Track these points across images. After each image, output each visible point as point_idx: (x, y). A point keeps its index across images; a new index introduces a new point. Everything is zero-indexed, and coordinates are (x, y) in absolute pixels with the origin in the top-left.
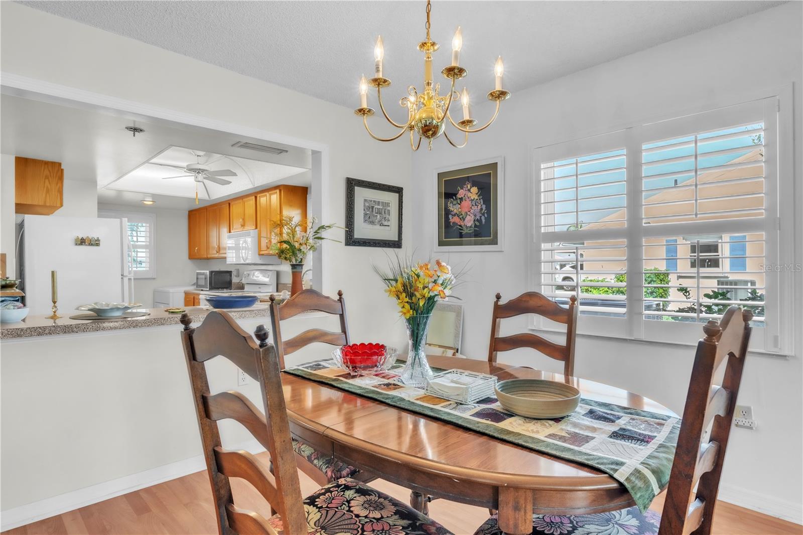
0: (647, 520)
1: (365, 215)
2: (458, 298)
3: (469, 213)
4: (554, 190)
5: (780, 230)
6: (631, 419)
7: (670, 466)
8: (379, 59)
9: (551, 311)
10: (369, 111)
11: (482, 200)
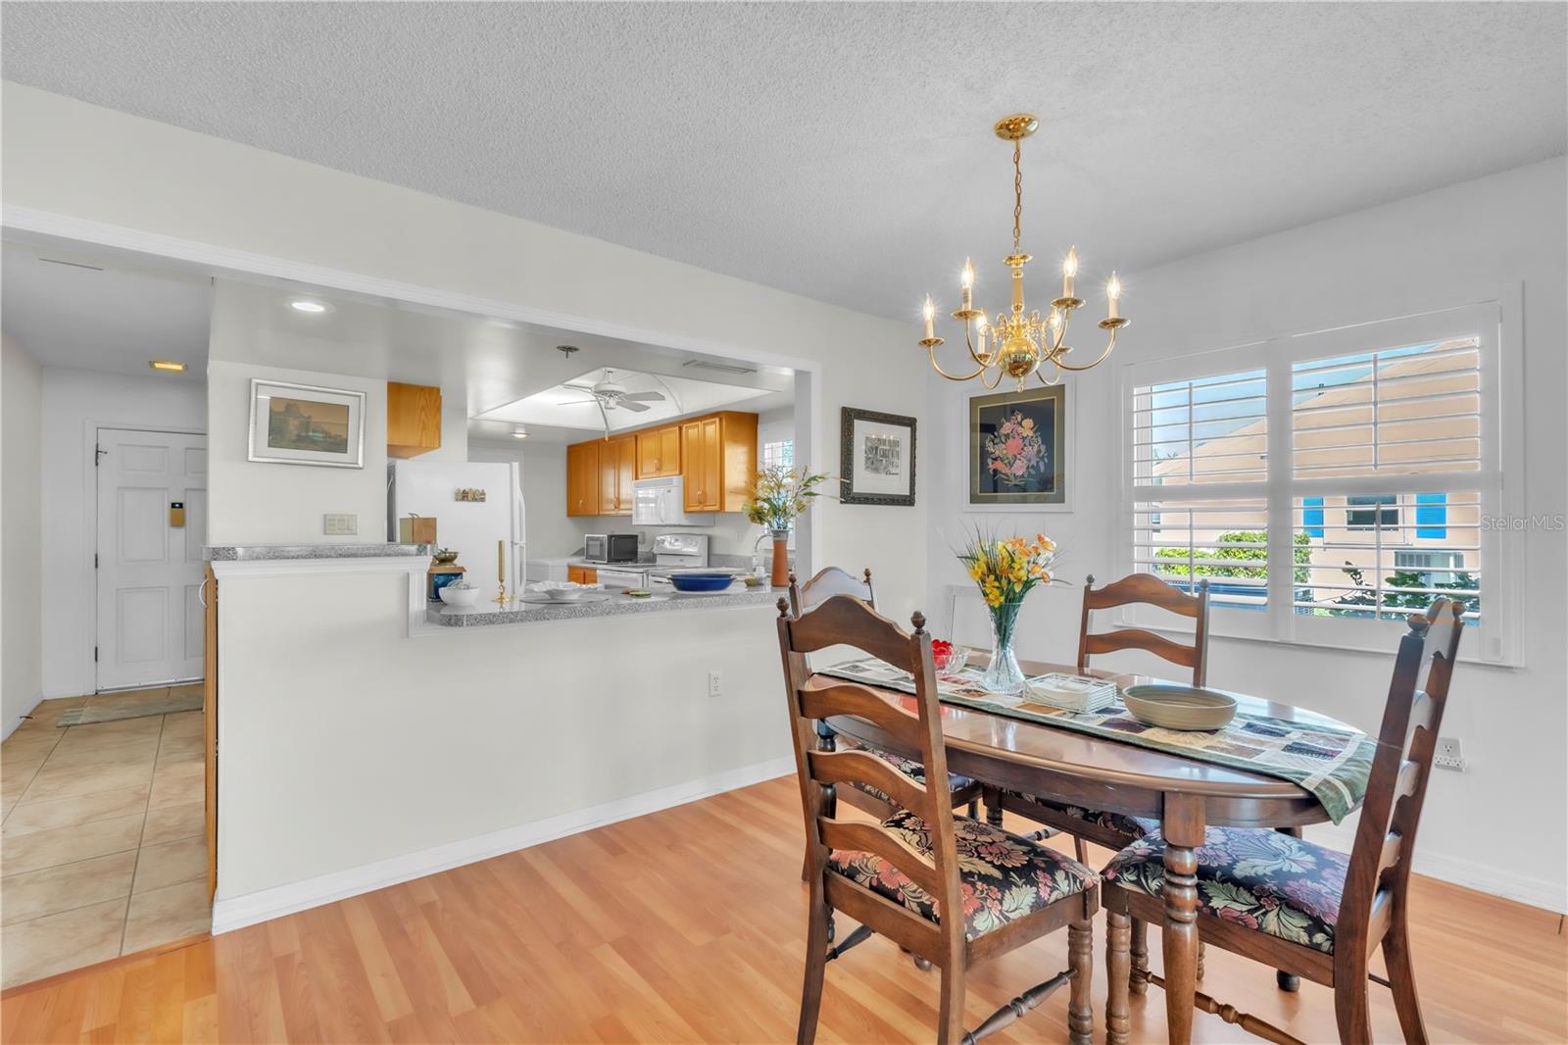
0: (1325, 857)
1: (868, 459)
2: (1067, 583)
3: (1019, 456)
4: (1151, 427)
5: (1503, 489)
6: (1304, 734)
7: (1366, 781)
8: (967, 286)
9: (1172, 600)
10: (937, 341)
11: (1039, 439)
